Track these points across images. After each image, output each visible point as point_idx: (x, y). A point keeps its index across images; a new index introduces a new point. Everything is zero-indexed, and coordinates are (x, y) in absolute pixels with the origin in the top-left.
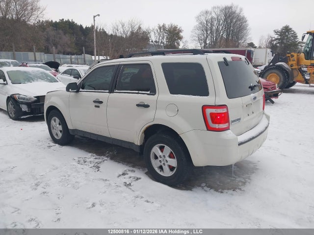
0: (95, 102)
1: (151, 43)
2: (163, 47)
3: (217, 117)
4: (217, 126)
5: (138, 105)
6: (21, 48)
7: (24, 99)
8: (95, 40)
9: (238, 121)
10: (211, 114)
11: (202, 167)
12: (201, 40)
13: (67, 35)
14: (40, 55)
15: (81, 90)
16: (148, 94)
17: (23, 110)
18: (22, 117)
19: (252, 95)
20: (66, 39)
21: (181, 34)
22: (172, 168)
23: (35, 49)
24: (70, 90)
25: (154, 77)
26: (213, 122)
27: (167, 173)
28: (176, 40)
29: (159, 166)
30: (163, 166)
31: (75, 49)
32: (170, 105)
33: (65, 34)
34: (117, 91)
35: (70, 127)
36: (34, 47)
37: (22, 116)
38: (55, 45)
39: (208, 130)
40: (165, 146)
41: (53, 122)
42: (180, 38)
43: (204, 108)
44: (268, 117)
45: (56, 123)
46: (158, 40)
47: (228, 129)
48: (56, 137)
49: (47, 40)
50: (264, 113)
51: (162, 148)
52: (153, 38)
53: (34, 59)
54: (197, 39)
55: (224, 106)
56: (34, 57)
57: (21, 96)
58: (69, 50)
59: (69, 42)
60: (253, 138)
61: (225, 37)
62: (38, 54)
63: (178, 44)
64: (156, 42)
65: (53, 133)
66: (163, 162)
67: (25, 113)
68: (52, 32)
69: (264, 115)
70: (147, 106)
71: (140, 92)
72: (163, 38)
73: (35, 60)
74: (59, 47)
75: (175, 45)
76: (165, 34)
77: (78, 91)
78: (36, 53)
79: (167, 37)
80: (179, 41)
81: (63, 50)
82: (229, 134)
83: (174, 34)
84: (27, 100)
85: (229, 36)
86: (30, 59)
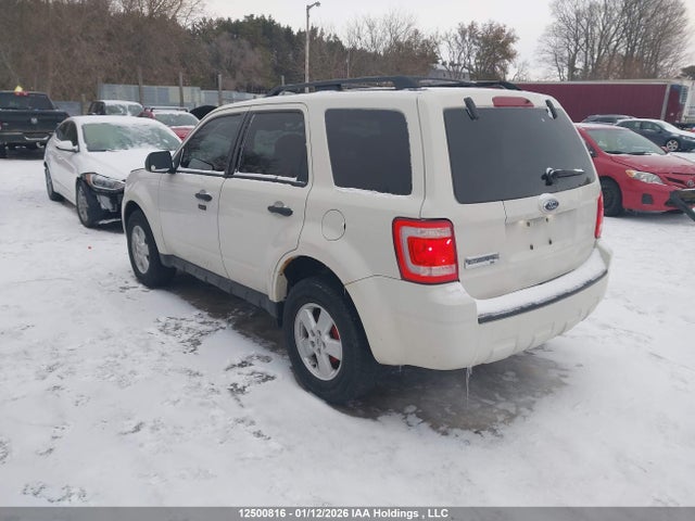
0: (198, 196)
1: (439, 67)
2: (468, 77)
3: (426, 247)
4: (424, 271)
5: (272, 209)
6: (156, 77)
7: (104, 184)
8: (307, 61)
9: (488, 262)
10: (412, 241)
11: (397, 367)
12: (562, 60)
13: (256, 49)
14: (193, 92)
15: (180, 168)
16: (293, 184)
17: (103, 207)
18: (101, 222)
19: (546, 197)
20: (255, 58)
21: (513, 46)
22: (334, 363)
23: (181, 80)
24: (153, 168)
25: (308, 144)
26: (416, 261)
27: (325, 373)
28: (497, 59)
29: (310, 353)
30: (317, 355)
31: (273, 81)
32: (331, 212)
33: (253, 46)
34: (239, 173)
35: (162, 250)
36: (181, 75)
37: (101, 219)
38: (232, 70)
39: (403, 278)
40: (322, 309)
41: (135, 235)
42: (510, 56)
43: (399, 223)
44: (606, 257)
45: (139, 237)
46: (456, 62)
47: (454, 278)
48: (140, 268)
49: (217, 60)
50: (595, 245)
51: (316, 314)
52: (445, 54)
53: (179, 101)
54: (551, 57)
55: (443, 222)
56: (179, 96)
57: (99, 177)
58: (258, 82)
59: (261, 65)
60: (533, 307)
61: (623, 51)
62: (187, 90)
63: (504, 70)
64: (452, 64)
65: (136, 259)
66: (317, 347)
67: (107, 214)
68: (225, 44)
69: (596, 249)
70: (287, 212)
71: (280, 178)
72: (469, 56)
73: (182, 104)
74: (239, 76)
75: (494, 72)
76: (474, 47)
77: (173, 171)
78: (185, 89)
79: (478, 54)
80: (507, 62)
81: (246, 83)
82: (454, 293)
83: (495, 46)
84: (110, 187)
85: (633, 50)
86: (171, 100)
